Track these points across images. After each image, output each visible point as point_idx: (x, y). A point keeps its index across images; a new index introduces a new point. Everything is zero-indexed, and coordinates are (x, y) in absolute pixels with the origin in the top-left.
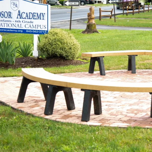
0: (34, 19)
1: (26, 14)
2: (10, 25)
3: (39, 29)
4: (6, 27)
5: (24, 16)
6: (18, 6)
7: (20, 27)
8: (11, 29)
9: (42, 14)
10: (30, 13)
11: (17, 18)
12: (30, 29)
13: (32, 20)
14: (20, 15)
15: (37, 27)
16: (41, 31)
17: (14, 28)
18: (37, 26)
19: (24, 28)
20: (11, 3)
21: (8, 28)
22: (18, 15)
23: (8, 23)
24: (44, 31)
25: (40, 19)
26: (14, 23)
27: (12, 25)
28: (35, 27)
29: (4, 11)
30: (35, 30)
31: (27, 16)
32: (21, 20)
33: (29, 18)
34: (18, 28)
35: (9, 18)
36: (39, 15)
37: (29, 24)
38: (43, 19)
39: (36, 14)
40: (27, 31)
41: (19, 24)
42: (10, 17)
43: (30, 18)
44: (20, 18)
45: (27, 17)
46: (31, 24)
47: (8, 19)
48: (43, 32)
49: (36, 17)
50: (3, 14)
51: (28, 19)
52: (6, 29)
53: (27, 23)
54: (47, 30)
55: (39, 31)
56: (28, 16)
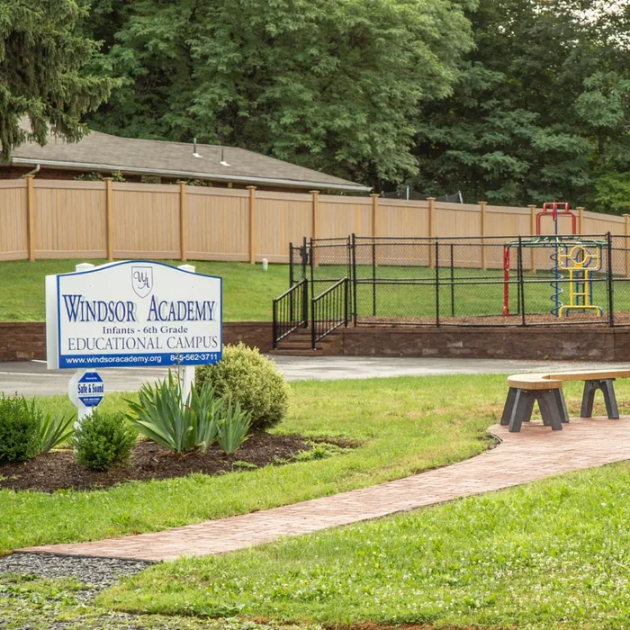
0: (189, 319)
1: (169, 305)
2: (131, 343)
3: (202, 349)
4: (120, 351)
5: (166, 311)
6: (150, 282)
7: (155, 346)
8: (135, 355)
9: (208, 302)
10: (179, 302)
11: (149, 320)
12: (179, 350)
13: (185, 324)
14: (155, 309)
15: (195, 346)
16: (205, 353)
17: (142, 351)
18: (195, 339)
19: (166, 350)
20: (133, 275)
21: (126, 351)
22: (151, 310)
23: (126, 336)
24: (214, 353)
25: (204, 319)
26: (141, 335)
27: (136, 340)
28: (191, 346)
29: (116, 302)
30: (190, 354)
31: (173, 312)
32: (158, 325)
33: (177, 318)
34: (151, 351)
35: (128, 320)
36: (201, 307)
37: (178, 335)
38: (211, 319)
39: (195, 304)
40: (173, 358)
41: (153, 336)
42: (131, 318)
43: (179, 319)
44: (157, 319)
45: (172, 315)
46: (182, 336)
47: (125, 325)
48: (210, 357)
49: (194, 314)
50: (113, 308)
51: (175, 320)
52: (120, 356)
53: (172, 334)
54: (219, 350)
55: (200, 354)
56: (176, 312)
